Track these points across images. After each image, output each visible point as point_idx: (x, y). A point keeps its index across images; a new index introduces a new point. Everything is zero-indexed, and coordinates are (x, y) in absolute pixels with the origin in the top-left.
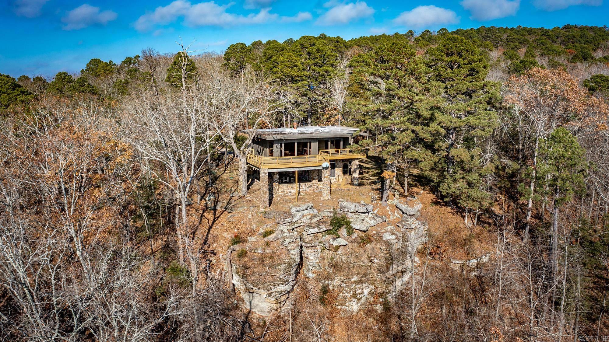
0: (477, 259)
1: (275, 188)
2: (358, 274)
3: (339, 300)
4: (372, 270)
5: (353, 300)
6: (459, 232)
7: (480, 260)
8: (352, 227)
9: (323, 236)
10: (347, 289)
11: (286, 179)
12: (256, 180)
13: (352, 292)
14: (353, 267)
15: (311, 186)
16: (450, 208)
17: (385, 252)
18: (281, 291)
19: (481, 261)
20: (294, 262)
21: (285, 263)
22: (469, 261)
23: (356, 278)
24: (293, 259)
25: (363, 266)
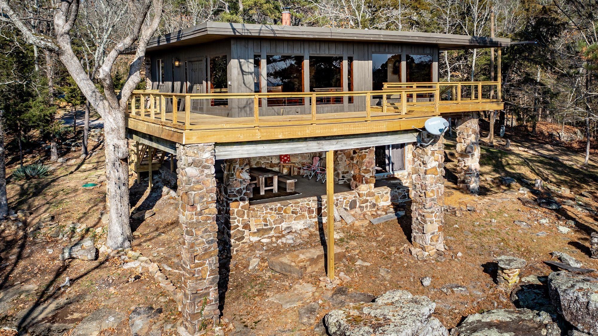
1: (236, 221)
11: (269, 182)
12: (165, 189)
15: (353, 205)
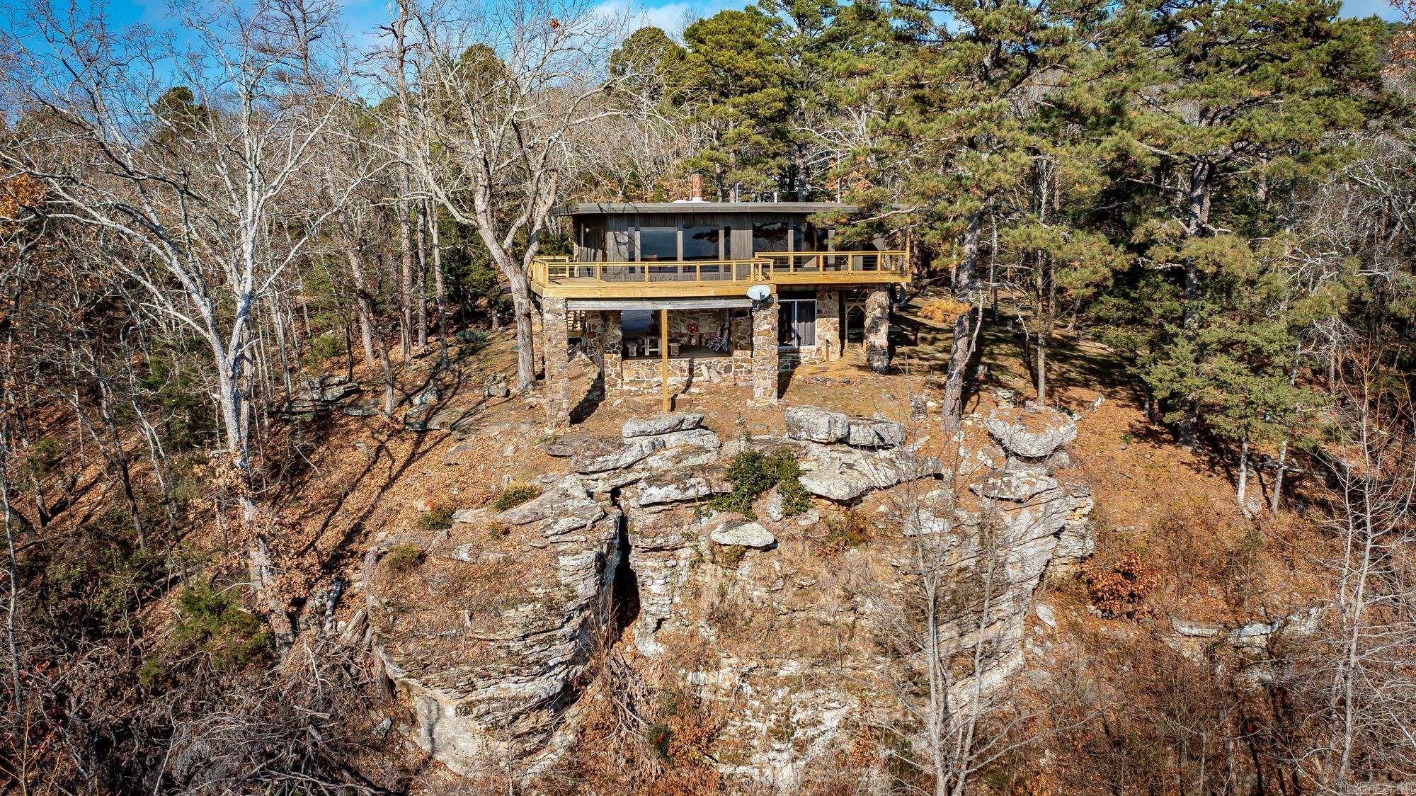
0: (1272, 624)
1: (610, 372)
2: (801, 652)
3: (726, 744)
4: (857, 640)
5: (777, 746)
6: (1212, 530)
7: (1281, 628)
8: (801, 488)
9: (699, 514)
10: (757, 703)
13: (773, 717)
14: (791, 626)
15: (727, 369)
16: (1190, 449)
17: (908, 579)
18: (514, 699)
19: (1286, 632)
20: (569, 599)
21: (533, 600)
22: (1241, 627)
23: (792, 668)
24: (567, 586)
25: (824, 624)
